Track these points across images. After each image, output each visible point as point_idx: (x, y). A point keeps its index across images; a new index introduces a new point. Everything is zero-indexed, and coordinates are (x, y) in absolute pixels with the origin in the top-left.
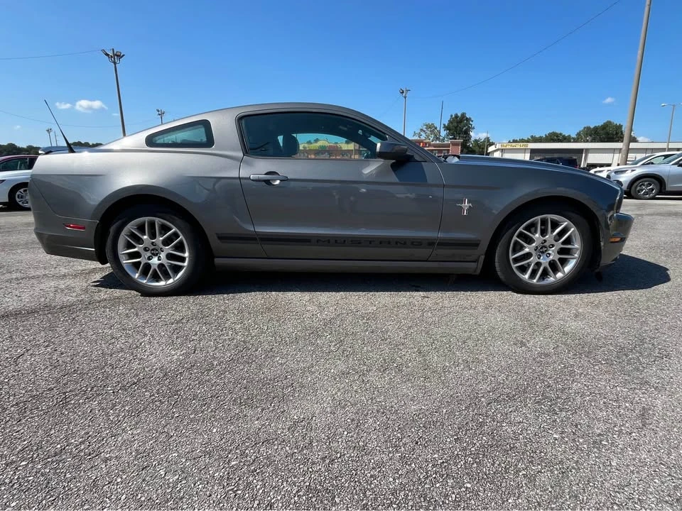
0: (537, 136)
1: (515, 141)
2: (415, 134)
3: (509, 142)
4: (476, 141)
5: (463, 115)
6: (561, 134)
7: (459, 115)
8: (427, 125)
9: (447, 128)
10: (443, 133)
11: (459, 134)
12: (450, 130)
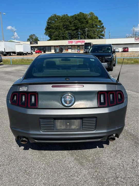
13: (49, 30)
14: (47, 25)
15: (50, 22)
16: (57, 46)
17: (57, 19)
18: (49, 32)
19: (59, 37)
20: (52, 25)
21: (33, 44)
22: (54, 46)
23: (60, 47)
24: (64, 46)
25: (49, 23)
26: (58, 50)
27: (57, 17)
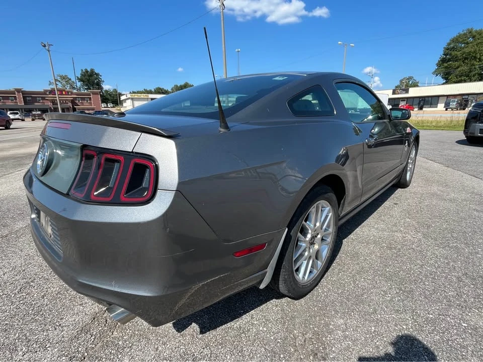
0: (148, 89)
1: (134, 93)
2: (50, 84)
3: (130, 93)
4: (106, 91)
5: (92, 71)
6: (163, 89)
7: (89, 70)
8: (61, 76)
9: (81, 80)
10: (79, 84)
11: (93, 85)
12: (83, 81)
13: (446, 65)
14: (444, 55)
15: (453, 48)
16: (455, 96)
17: (474, 37)
18: (446, 67)
19: (467, 76)
20: (456, 52)
21: (399, 94)
22: (448, 96)
23: (463, 97)
24: (476, 96)
25: (448, 50)
26: (455, 103)
27: (475, 34)
